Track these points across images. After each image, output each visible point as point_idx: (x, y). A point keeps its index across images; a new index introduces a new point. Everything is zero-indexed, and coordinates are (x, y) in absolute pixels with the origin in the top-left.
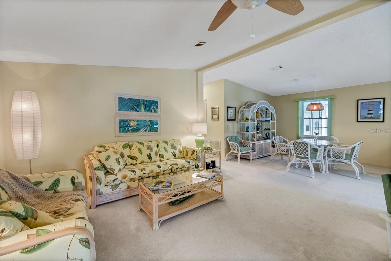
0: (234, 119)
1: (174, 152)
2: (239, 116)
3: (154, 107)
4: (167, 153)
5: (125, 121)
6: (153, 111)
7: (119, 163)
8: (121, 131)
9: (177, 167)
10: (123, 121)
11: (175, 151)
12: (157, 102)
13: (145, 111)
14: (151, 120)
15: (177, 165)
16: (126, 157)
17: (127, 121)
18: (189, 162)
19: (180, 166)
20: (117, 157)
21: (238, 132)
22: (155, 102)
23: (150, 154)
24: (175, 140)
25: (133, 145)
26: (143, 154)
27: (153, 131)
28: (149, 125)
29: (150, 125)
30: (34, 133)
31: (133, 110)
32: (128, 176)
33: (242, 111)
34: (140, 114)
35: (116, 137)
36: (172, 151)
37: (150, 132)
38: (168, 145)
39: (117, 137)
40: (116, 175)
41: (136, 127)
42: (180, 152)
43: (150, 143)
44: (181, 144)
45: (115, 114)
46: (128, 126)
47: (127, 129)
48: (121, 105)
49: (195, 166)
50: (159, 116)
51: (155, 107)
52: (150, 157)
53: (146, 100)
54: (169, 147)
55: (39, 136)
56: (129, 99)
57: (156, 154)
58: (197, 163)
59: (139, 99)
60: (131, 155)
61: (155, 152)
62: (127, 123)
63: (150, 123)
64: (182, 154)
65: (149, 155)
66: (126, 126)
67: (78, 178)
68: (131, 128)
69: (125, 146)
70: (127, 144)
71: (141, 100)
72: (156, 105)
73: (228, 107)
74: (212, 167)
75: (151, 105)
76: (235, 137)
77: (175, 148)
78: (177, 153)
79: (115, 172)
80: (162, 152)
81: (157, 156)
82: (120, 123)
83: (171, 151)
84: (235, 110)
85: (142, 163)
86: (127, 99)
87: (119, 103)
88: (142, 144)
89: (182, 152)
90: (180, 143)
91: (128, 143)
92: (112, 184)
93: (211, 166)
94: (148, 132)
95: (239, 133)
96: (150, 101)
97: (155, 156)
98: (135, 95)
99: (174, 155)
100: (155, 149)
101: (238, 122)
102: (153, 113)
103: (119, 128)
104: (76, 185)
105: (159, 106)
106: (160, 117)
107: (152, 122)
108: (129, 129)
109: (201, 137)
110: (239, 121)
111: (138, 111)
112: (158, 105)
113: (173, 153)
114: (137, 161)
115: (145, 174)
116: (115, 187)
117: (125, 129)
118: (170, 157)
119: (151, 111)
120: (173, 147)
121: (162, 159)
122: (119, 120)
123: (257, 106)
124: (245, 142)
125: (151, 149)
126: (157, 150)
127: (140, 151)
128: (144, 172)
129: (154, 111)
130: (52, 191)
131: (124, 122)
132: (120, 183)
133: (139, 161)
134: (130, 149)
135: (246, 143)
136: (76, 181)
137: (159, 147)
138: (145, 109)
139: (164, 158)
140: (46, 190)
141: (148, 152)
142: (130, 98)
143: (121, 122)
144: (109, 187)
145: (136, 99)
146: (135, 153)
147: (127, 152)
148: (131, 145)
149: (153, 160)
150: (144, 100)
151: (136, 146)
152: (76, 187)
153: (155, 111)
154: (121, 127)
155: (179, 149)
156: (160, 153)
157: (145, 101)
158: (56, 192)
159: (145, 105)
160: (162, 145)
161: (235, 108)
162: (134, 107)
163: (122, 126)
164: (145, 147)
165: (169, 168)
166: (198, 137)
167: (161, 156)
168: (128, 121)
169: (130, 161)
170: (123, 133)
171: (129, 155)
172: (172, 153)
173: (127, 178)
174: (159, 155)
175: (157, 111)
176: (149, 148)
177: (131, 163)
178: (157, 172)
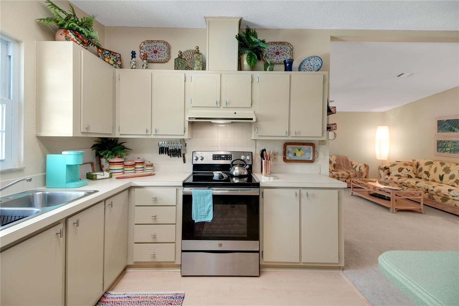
5: (443, 141)
8: (440, 151)
10: (441, 141)
16: (423, 172)
17: (444, 142)
23: (443, 175)
26: (436, 173)
31: (451, 131)
34: (457, 135)
41: (454, 149)
45: (435, 136)
46: (446, 146)
47: (444, 150)
48: (439, 128)
52: (441, 178)
56: (447, 120)
59: (457, 119)
60: (428, 172)
61: (451, 176)
62: (445, 144)
65: (441, 176)
66: (444, 147)
67: (361, 167)
68: (449, 149)
69: (428, 164)
81: (450, 180)
82: (438, 144)
85: (434, 181)
86: (445, 121)
87: (438, 125)
88: (442, 164)
97: (448, 179)
98: (452, 116)
100: (454, 172)
103: (437, 148)
104: (360, 170)
108: (447, 150)
111: (456, 132)
114: (429, 177)
117: (443, 149)
121: (456, 185)
122: (437, 141)
126: (456, 174)
127: (436, 171)
131: (442, 143)
133: (430, 179)
134: (431, 166)
140: (354, 168)
141: (442, 173)
143: (439, 142)
145: (455, 120)
146: (431, 171)
147: (426, 168)
151: (436, 164)
154: (440, 148)
156: (458, 179)
162: (453, 127)
163: (440, 146)
164: (443, 168)
168: (446, 142)
169: (425, 176)
171: (426, 171)
173: (393, 180)
174: (456, 179)
176: (447, 170)
177: (425, 178)
178: (412, 185)
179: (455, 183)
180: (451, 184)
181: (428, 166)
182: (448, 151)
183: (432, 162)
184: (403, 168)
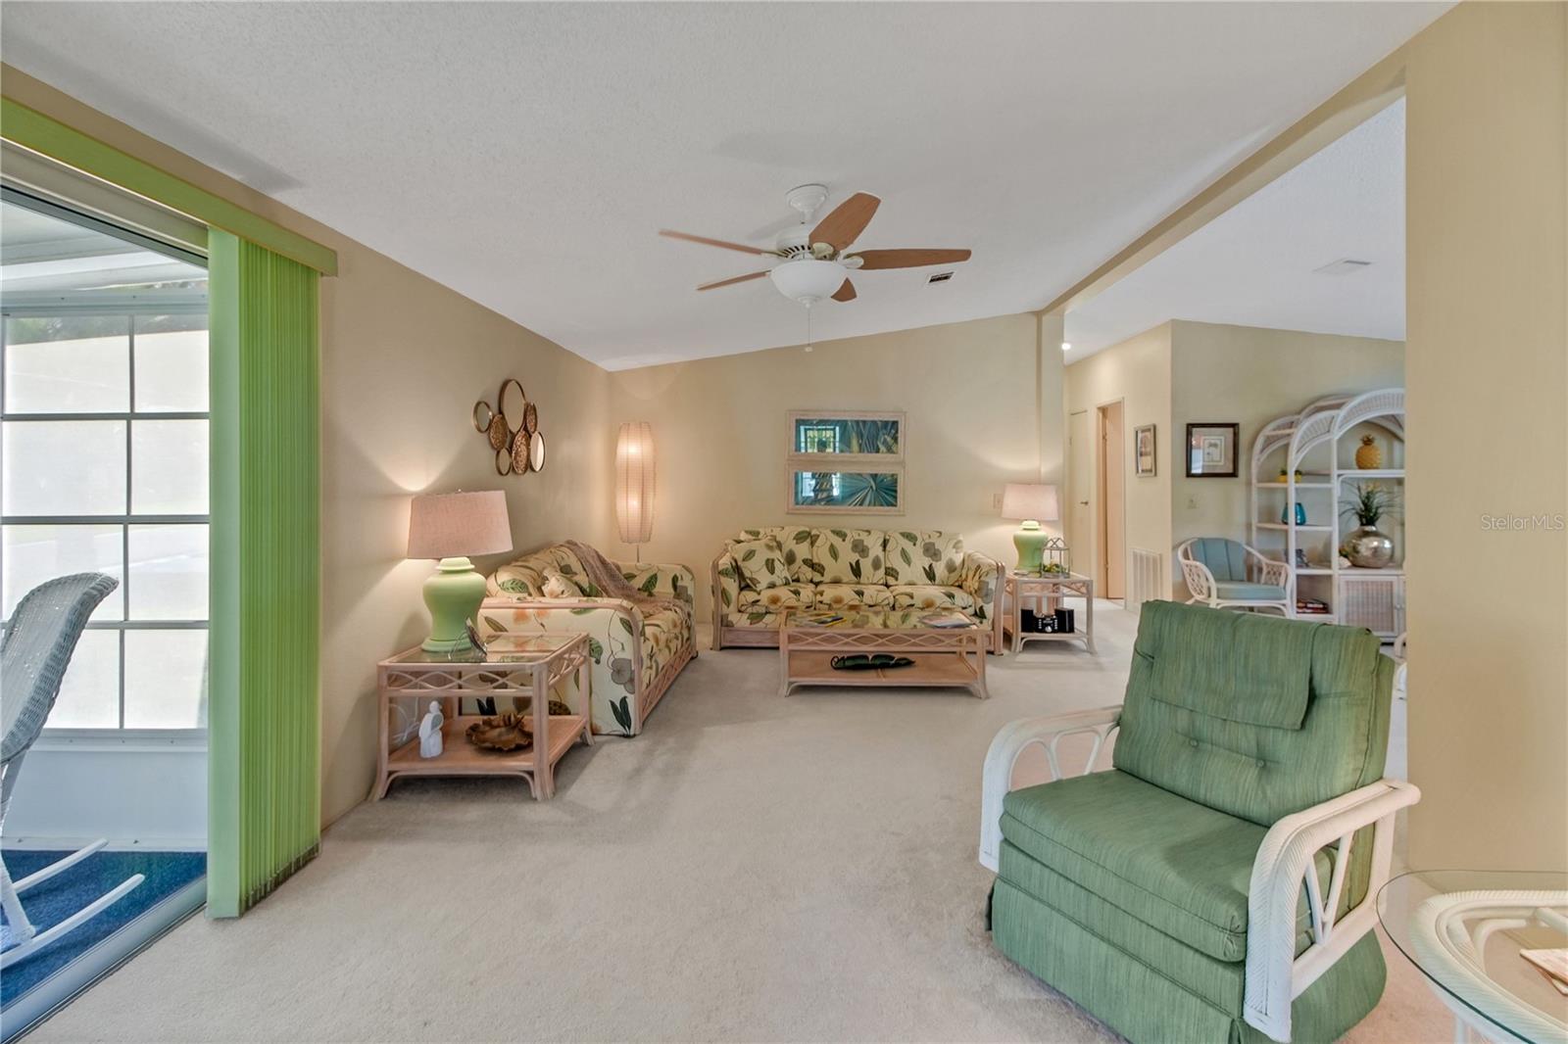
0: (1231, 471)
1: (931, 566)
2: (1255, 462)
3: (885, 440)
4: (909, 565)
6: (882, 448)
7: (772, 571)
8: (802, 501)
9: (911, 602)
11: (934, 563)
12: (895, 424)
13: (861, 450)
14: (876, 475)
15: (912, 597)
16: (799, 562)
17: (814, 476)
18: (951, 596)
19: (918, 602)
20: (772, 557)
21: (1249, 526)
22: (890, 425)
23: (858, 562)
24: (940, 533)
25: (818, 536)
26: (839, 560)
27: (882, 505)
28: (871, 487)
29: (874, 488)
30: (643, 494)
32: (783, 600)
33: (1269, 441)
34: (846, 459)
35: (788, 513)
36: (926, 562)
37: (875, 505)
38: (915, 545)
39: (792, 514)
40: (759, 594)
42: (951, 568)
43: (863, 536)
44: (959, 545)
45: (789, 459)
46: (818, 487)
47: (814, 496)
49: (971, 611)
50: (902, 464)
51: (889, 439)
52: (856, 570)
53: (864, 422)
54: (916, 553)
55: (650, 502)
56: (820, 421)
57: (876, 565)
58: (980, 602)
59: (844, 421)
60: (811, 560)
61: (874, 561)
62: (815, 481)
63: (875, 481)
64: (954, 576)
65: (854, 564)
67: (682, 579)
68: (825, 495)
69: (800, 537)
70: (806, 532)
71: (851, 421)
72: (893, 431)
73: (1190, 427)
74: (1053, 628)
75: (878, 434)
76: (1227, 542)
77: (935, 554)
78: (940, 569)
79: (759, 587)
80: (896, 561)
81: (877, 572)
83: (921, 561)
84: (1236, 435)
85: (836, 582)
86: (816, 421)
88: (842, 535)
89: (958, 570)
90: (956, 543)
91: (808, 529)
92: (750, 610)
93: (1049, 625)
94: (869, 505)
95: (1254, 528)
96: (874, 423)
97: (872, 570)
98: (835, 410)
99: (930, 575)
100: (876, 550)
101: (1249, 483)
102: (883, 456)
103: (796, 493)
104: (678, 590)
105: (899, 435)
106: (904, 468)
107: (879, 479)
108: (819, 497)
109: (1036, 530)
110: (1254, 481)
111: (843, 451)
112: (897, 432)
113: (927, 568)
114: (823, 575)
115: (821, 602)
116: (756, 618)
118: (916, 581)
119: (878, 451)
120: (931, 551)
121: (891, 580)
122: (796, 473)
123: (1345, 418)
124: (1273, 566)
125: (863, 551)
126: (881, 555)
127: (834, 553)
128: (819, 598)
129: (885, 450)
130: (646, 594)
132: (767, 613)
133: (827, 578)
134: (812, 544)
135: (1275, 570)
136: (679, 583)
137: (887, 548)
138: (860, 445)
139: (897, 579)
140: (639, 589)
141: (854, 557)
142: (822, 418)
144: (746, 616)
145: (840, 420)
146: (822, 556)
147: (802, 551)
148: (814, 535)
149: (863, 579)
150: (857, 422)
151: (826, 538)
152: (679, 595)
153: (890, 450)
155: (951, 560)
156: (889, 565)
157: (861, 424)
158: (651, 594)
159: (862, 436)
160: (898, 543)
161: (1234, 426)
164: (848, 544)
165: (886, 602)
166: (1025, 529)
167: (891, 572)
168: (817, 476)
169: (808, 573)
170: (804, 507)
171: (807, 559)
172: (924, 569)
173: (779, 604)
174: (886, 568)
175: (894, 449)
176: (860, 548)
177: (809, 578)
178: (851, 603)
179: (888, 578)
180: (881, 582)
181: (806, 544)
182: (822, 500)
183: (809, 533)
184: (773, 560)
